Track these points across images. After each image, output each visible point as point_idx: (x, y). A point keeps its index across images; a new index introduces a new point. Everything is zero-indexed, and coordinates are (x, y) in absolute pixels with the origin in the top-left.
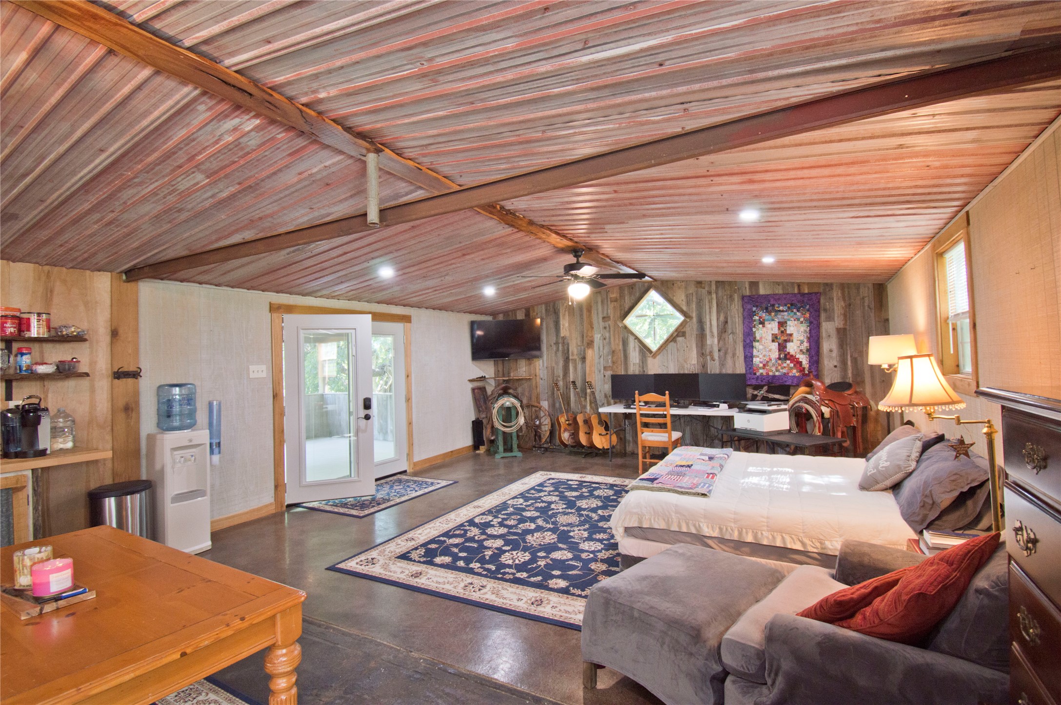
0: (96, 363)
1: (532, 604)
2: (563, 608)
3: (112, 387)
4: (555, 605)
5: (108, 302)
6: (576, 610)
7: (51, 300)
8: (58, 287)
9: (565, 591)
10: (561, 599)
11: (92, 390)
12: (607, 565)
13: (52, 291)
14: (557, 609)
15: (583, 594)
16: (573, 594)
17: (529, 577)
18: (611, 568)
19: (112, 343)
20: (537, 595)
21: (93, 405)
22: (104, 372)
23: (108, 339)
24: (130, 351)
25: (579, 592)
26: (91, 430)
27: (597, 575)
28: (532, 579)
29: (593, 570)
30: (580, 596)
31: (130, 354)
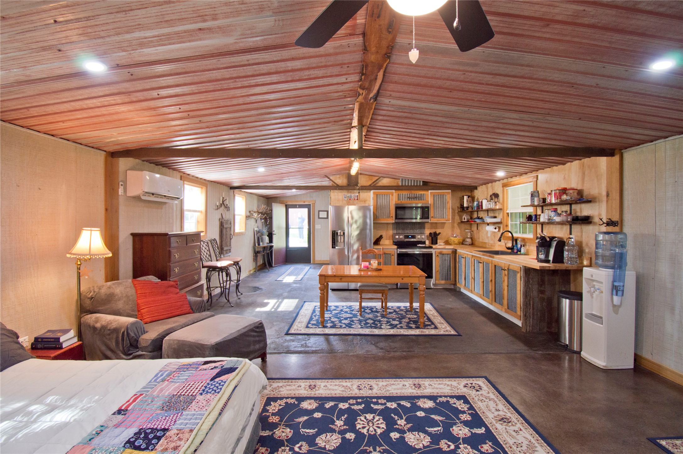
0: (601, 215)
1: (315, 386)
2: (293, 387)
4: (300, 388)
5: (606, 173)
6: (285, 388)
7: (584, 179)
8: (587, 171)
9: (301, 399)
10: (298, 392)
12: (276, 436)
13: (584, 174)
14: (296, 386)
15: (284, 401)
16: (292, 398)
17: (336, 405)
18: (270, 433)
19: (607, 201)
20: (317, 392)
24: (614, 207)
25: (289, 401)
27: (281, 421)
28: (332, 404)
29: (287, 426)
30: (287, 398)
31: (614, 209)
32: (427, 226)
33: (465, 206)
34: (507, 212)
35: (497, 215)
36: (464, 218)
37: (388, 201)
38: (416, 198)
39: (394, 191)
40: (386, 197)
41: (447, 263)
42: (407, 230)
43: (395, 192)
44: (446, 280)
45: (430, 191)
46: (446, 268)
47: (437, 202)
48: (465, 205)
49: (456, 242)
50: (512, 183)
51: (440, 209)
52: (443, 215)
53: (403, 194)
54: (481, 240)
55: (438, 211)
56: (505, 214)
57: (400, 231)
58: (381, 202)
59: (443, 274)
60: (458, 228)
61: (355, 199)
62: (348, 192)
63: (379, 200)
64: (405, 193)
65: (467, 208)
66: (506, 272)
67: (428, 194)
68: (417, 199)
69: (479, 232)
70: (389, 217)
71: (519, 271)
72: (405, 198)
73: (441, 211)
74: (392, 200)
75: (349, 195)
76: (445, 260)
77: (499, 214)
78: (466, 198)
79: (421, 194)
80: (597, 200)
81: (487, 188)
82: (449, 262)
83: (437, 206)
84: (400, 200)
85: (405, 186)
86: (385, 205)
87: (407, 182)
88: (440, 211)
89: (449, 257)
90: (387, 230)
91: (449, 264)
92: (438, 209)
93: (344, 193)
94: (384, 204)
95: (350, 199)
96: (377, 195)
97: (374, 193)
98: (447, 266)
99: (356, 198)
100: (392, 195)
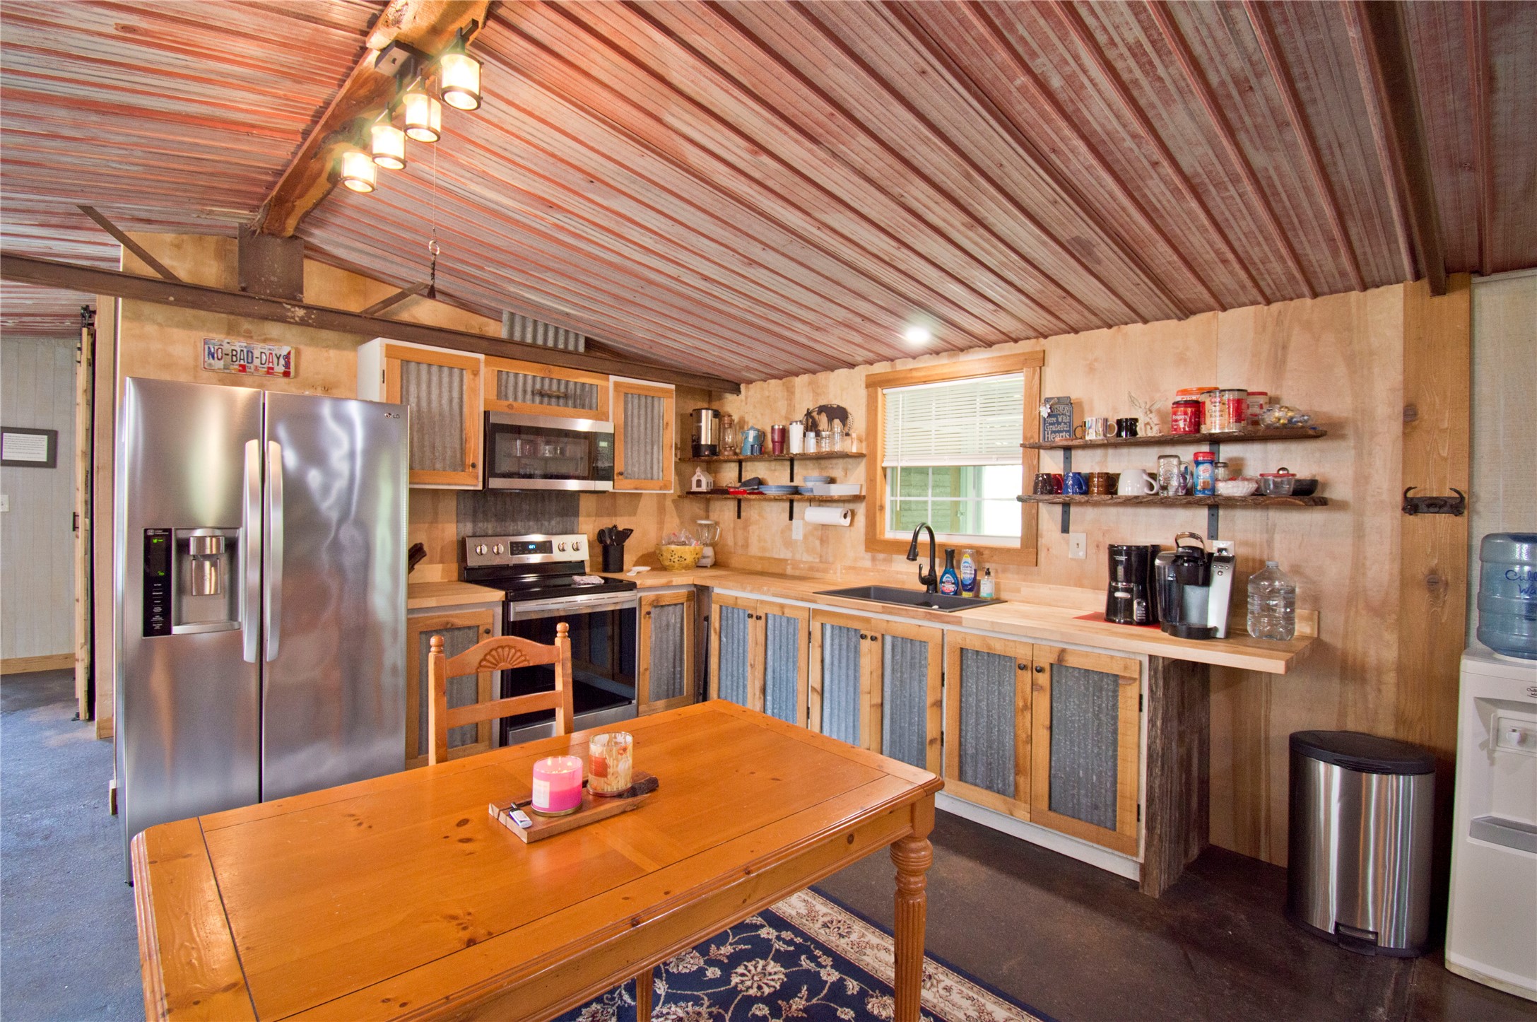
0: (1367, 479)
3: (1404, 532)
5: (1398, 346)
7: (1284, 362)
8: (1298, 338)
11: (1359, 532)
13: (1285, 347)
19: (1406, 435)
21: (1358, 565)
22: (1385, 497)
23: (1397, 427)
24: (1445, 453)
26: (1352, 614)
31: (1445, 459)
32: (585, 504)
33: (703, 442)
34: (884, 465)
35: (837, 472)
36: (699, 482)
37: (456, 394)
38: (566, 396)
39: (482, 357)
40: (446, 380)
41: (672, 636)
42: (514, 520)
43: (487, 364)
44: (668, 697)
45: (612, 378)
46: (671, 655)
47: (636, 421)
48: (706, 439)
49: (690, 559)
50: (915, 374)
51: (642, 445)
52: (652, 468)
53: (516, 375)
54: (754, 550)
55: (635, 454)
56: (879, 472)
57: (489, 527)
58: (424, 394)
59: (659, 679)
60: (675, 513)
61: (270, 371)
62: (231, 330)
63: (413, 388)
64: (527, 373)
65: (713, 449)
66: (1043, 679)
67: (607, 389)
68: (570, 402)
69: (745, 528)
70: (461, 464)
71: (1136, 676)
72: (525, 392)
73: (646, 453)
74: (474, 391)
75: (239, 344)
76: (668, 625)
77: (846, 471)
78: (706, 417)
79: (583, 384)
80: (1349, 431)
81: (790, 391)
82: (678, 630)
83: (636, 436)
84: (506, 398)
85: (522, 344)
86: (441, 414)
87: (529, 330)
88: (642, 453)
89: (678, 614)
90: (435, 520)
91: (678, 639)
92: (636, 448)
93: (203, 335)
94: (435, 404)
95: (243, 369)
96: (404, 363)
97: (390, 353)
98: (671, 648)
99: (280, 369)
100: (476, 373)
